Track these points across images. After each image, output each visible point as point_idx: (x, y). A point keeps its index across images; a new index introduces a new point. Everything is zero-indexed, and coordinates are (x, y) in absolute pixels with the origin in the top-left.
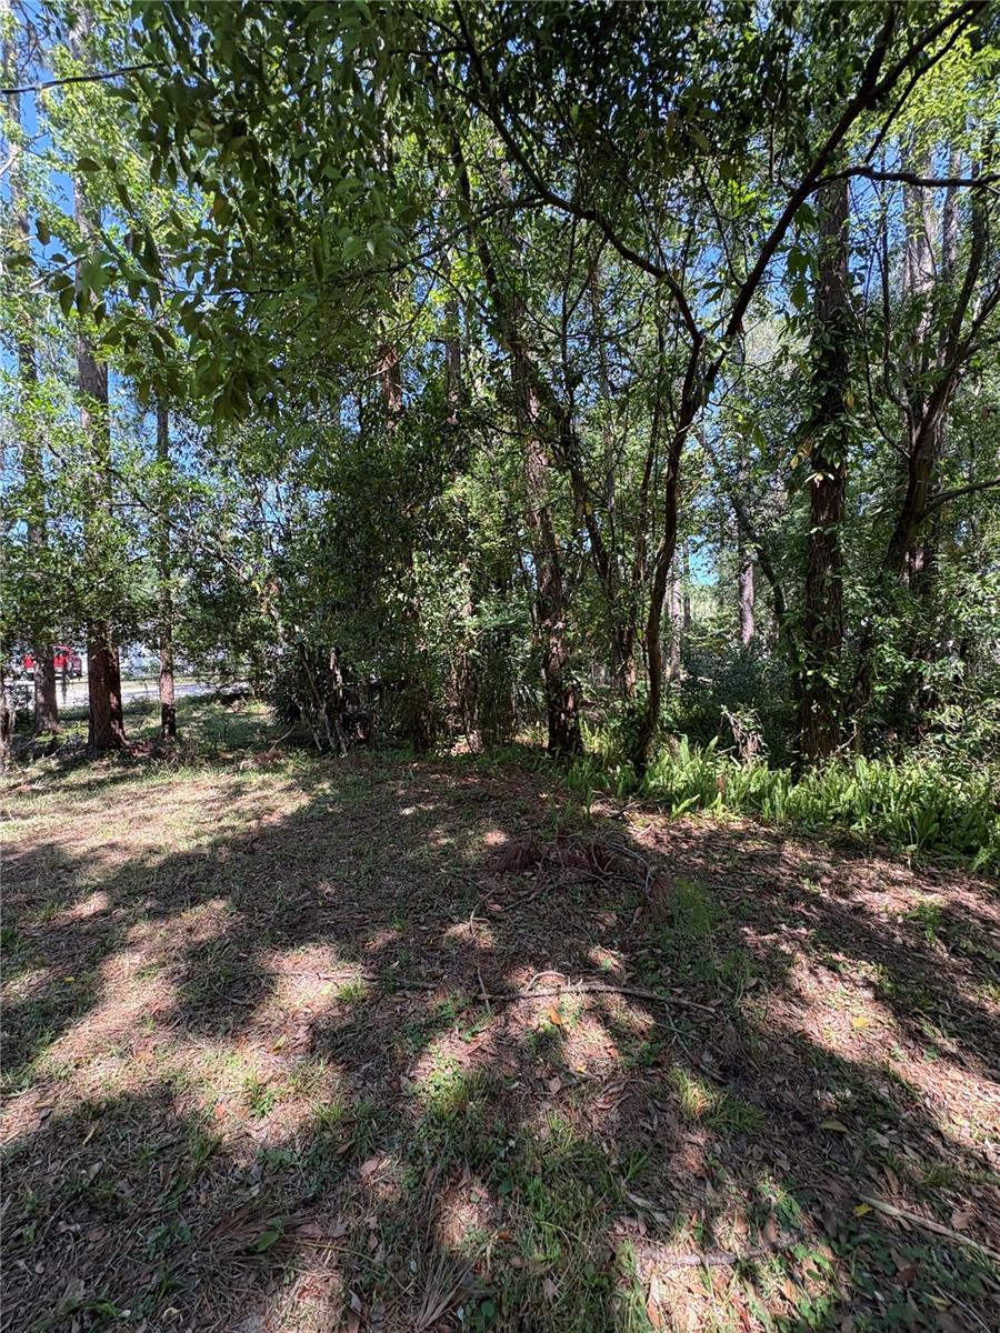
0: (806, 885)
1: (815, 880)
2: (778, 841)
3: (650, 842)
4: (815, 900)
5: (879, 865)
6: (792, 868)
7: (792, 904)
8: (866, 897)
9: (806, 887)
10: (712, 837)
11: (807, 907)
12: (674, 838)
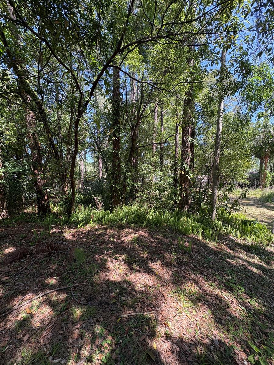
0: (111, 239)
1: (113, 237)
2: (106, 229)
3: (71, 238)
4: (113, 242)
5: (127, 230)
6: (109, 236)
7: (108, 245)
8: (124, 238)
9: (111, 240)
10: (89, 232)
11: (111, 245)
12: (78, 235)
